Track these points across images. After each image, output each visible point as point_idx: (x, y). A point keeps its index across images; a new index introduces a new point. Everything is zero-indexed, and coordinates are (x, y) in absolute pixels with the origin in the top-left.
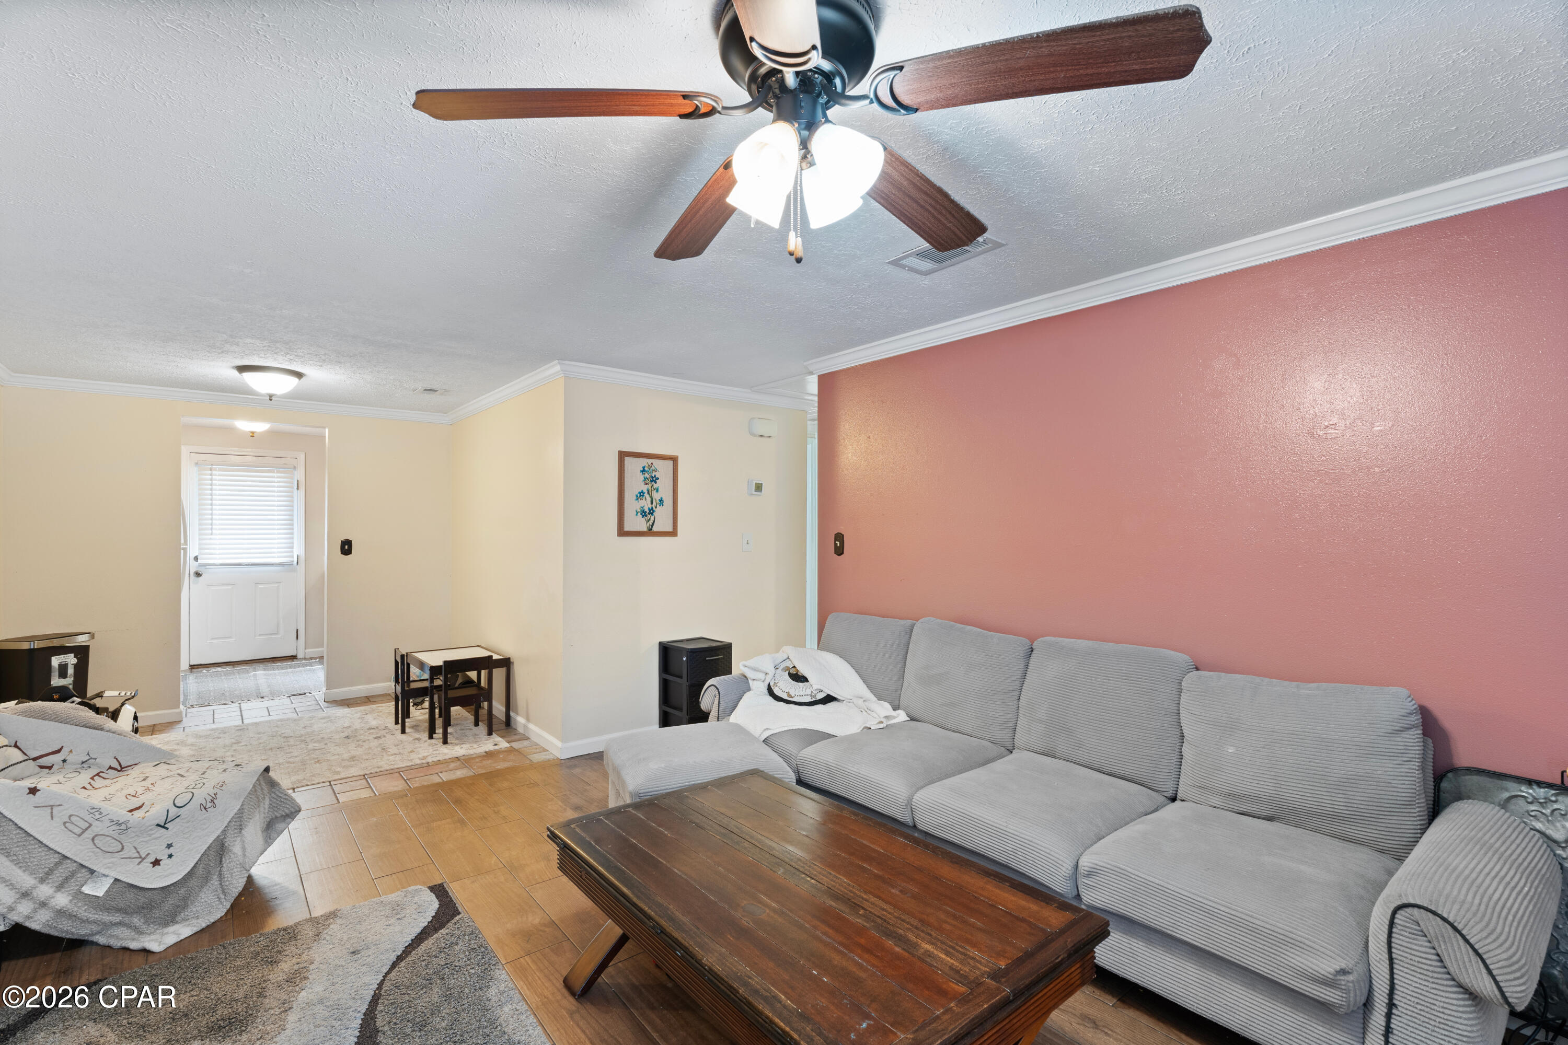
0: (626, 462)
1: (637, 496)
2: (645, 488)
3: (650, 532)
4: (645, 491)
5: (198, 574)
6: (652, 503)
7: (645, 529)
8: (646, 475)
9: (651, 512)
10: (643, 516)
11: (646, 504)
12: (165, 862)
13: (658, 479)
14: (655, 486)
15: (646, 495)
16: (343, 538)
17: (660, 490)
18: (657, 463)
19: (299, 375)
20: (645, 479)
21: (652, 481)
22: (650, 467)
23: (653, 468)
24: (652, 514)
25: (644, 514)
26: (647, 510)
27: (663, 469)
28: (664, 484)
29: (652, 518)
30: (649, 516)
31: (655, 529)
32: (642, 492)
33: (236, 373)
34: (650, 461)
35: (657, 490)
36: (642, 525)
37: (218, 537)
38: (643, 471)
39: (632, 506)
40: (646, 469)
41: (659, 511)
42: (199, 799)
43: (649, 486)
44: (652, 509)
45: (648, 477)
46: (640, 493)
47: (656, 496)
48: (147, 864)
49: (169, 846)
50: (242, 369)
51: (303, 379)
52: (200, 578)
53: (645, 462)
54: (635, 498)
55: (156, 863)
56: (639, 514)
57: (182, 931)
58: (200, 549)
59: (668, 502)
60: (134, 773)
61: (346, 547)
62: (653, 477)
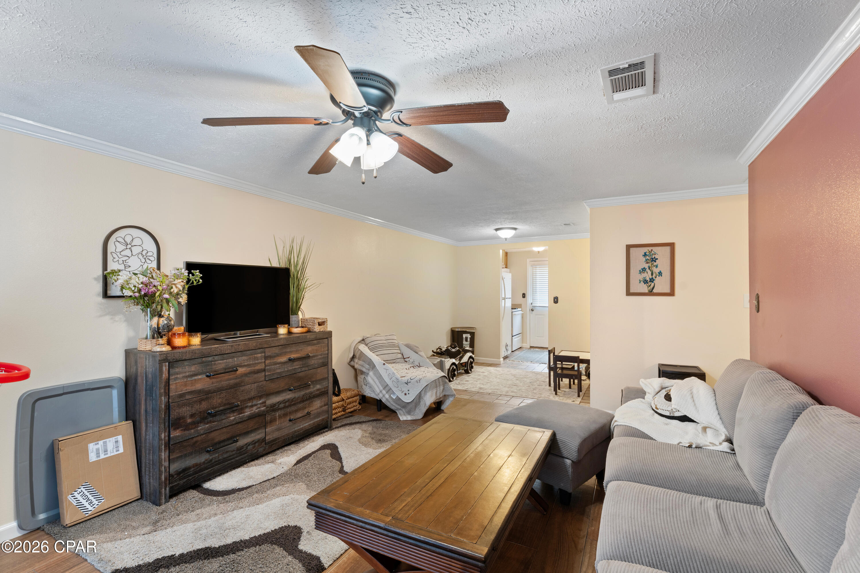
0: (631, 251)
1: (640, 271)
2: (646, 266)
3: (651, 293)
4: (647, 267)
5: (532, 310)
6: (652, 274)
7: (647, 291)
8: (647, 257)
9: (652, 280)
10: (645, 283)
11: (648, 276)
12: (407, 395)
13: (657, 259)
14: (655, 264)
15: (648, 270)
16: (555, 296)
17: (659, 266)
18: (655, 249)
19: (515, 229)
20: (646, 260)
21: (652, 261)
22: (650, 252)
23: (653, 252)
24: (653, 282)
25: (645, 282)
26: (648, 279)
27: (662, 254)
28: (663, 264)
29: (653, 284)
30: (650, 283)
31: (655, 291)
32: (644, 268)
33: (495, 231)
34: (650, 249)
35: (657, 266)
36: (644, 289)
37: (538, 295)
38: (645, 255)
39: (636, 277)
40: (647, 254)
41: (658, 280)
42: (416, 379)
43: (650, 265)
44: (652, 278)
45: (649, 258)
46: (643, 269)
47: (656, 270)
48: (403, 394)
49: (408, 390)
50: (497, 230)
51: (517, 230)
52: (533, 312)
53: (646, 250)
54: (639, 272)
55: (405, 394)
56: (642, 282)
57: (409, 418)
58: (533, 300)
59: (666, 274)
60: (422, 369)
61: (556, 300)
62: (653, 259)
